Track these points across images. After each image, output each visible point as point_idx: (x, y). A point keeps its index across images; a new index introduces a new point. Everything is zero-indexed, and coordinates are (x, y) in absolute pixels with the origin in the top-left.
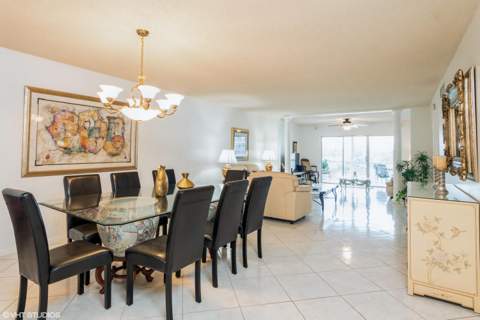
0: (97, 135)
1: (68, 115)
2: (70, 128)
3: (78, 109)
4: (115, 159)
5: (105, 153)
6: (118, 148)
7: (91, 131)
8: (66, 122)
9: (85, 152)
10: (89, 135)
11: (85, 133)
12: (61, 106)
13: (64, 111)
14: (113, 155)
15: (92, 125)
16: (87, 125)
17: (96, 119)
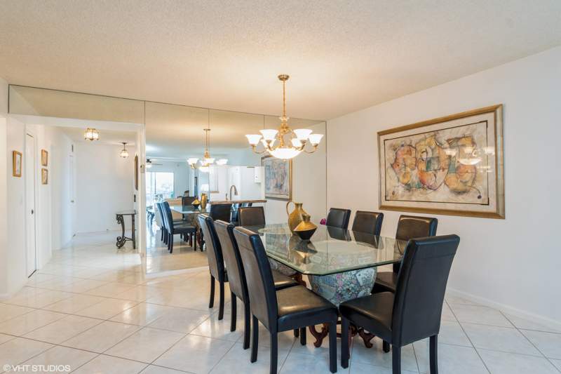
0: (436, 167)
1: (406, 148)
2: (409, 162)
3: (415, 139)
4: (461, 198)
5: (447, 190)
6: (465, 183)
7: (429, 162)
8: (405, 157)
9: (423, 188)
10: (428, 168)
11: (423, 166)
12: (399, 142)
13: (403, 146)
14: (459, 193)
15: (430, 155)
16: (424, 156)
17: (433, 146)
